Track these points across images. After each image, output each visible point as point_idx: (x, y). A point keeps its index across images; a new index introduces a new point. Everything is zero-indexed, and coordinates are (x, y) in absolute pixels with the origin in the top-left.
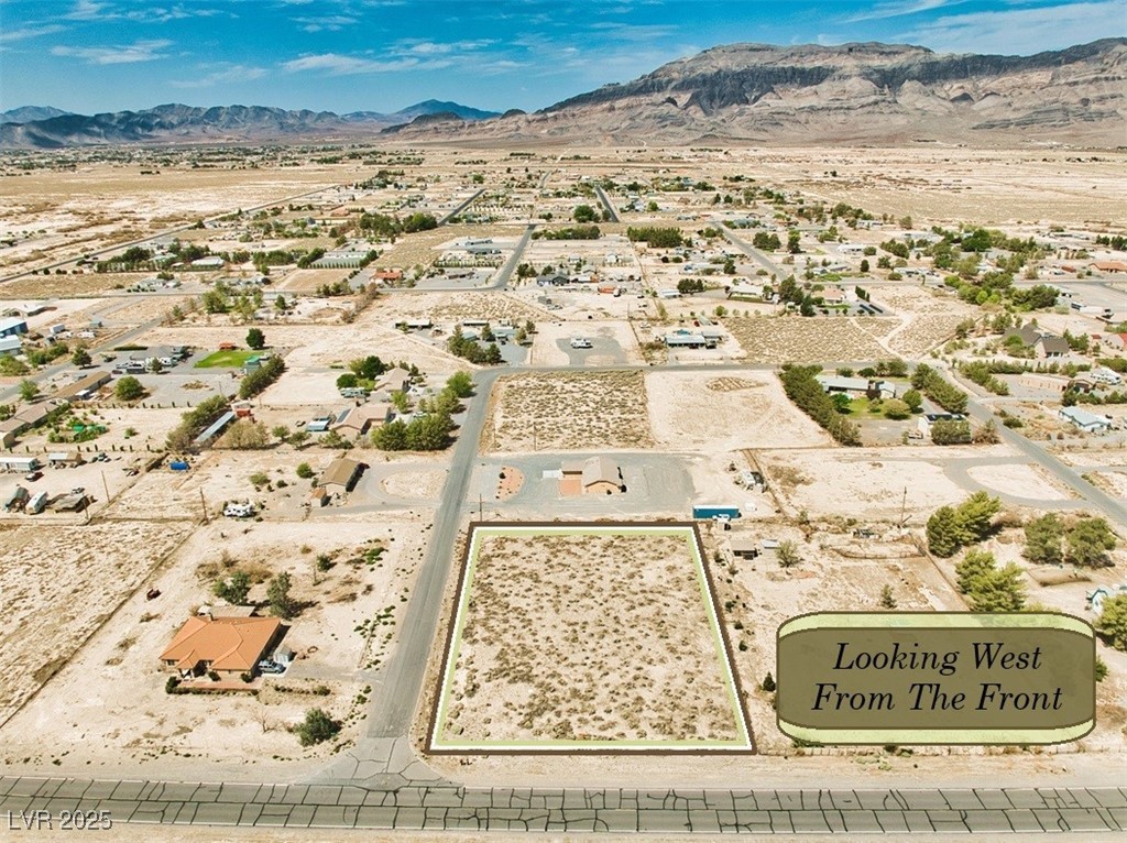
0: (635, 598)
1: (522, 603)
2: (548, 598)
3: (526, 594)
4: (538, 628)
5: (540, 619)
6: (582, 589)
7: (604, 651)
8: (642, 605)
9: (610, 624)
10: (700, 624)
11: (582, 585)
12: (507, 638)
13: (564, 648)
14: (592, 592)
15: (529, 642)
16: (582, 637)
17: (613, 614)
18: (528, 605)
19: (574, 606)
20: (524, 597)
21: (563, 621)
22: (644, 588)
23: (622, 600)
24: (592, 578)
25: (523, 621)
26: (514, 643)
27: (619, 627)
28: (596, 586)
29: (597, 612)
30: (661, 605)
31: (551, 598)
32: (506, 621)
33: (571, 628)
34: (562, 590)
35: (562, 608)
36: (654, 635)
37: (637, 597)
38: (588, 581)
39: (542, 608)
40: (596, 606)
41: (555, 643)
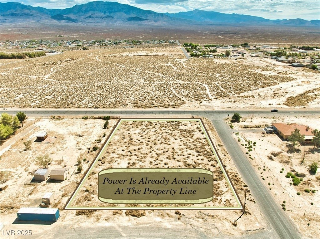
0: (136, 153)
1: (189, 152)
2: (178, 154)
3: (189, 156)
4: (180, 143)
5: (180, 145)
6: (161, 158)
7: (155, 136)
8: (135, 150)
9: (151, 144)
10: (113, 144)
11: (161, 159)
12: (192, 140)
13: (169, 137)
14: (156, 156)
15: (183, 139)
16: (163, 140)
17: (149, 147)
18: (187, 151)
19: (166, 150)
20: (190, 154)
21: (170, 144)
22: (130, 157)
23: (142, 152)
24: (156, 163)
25: (187, 145)
26: (189, 138)
27: (147, 142)
28: (154, 159)
29: (155, 148)
30: (126, 151)
31: (177, 154)
32: (194, 145)
33: (167, 142)
34: (171, 157)
35: (171, 150)
36: (134, 140)
37: (135, 154)
38: (158, 162)
39: (180, 150)
40: (155, 150)
41: (173, 138)
